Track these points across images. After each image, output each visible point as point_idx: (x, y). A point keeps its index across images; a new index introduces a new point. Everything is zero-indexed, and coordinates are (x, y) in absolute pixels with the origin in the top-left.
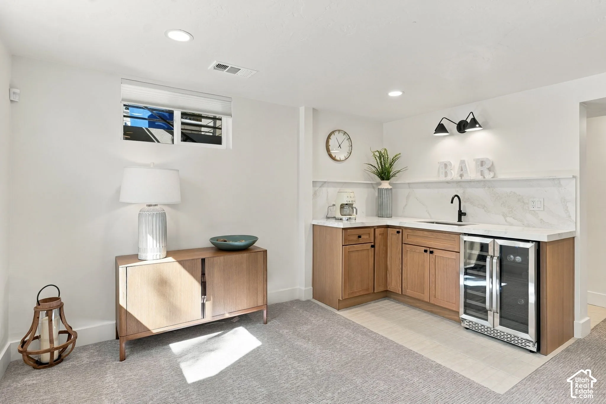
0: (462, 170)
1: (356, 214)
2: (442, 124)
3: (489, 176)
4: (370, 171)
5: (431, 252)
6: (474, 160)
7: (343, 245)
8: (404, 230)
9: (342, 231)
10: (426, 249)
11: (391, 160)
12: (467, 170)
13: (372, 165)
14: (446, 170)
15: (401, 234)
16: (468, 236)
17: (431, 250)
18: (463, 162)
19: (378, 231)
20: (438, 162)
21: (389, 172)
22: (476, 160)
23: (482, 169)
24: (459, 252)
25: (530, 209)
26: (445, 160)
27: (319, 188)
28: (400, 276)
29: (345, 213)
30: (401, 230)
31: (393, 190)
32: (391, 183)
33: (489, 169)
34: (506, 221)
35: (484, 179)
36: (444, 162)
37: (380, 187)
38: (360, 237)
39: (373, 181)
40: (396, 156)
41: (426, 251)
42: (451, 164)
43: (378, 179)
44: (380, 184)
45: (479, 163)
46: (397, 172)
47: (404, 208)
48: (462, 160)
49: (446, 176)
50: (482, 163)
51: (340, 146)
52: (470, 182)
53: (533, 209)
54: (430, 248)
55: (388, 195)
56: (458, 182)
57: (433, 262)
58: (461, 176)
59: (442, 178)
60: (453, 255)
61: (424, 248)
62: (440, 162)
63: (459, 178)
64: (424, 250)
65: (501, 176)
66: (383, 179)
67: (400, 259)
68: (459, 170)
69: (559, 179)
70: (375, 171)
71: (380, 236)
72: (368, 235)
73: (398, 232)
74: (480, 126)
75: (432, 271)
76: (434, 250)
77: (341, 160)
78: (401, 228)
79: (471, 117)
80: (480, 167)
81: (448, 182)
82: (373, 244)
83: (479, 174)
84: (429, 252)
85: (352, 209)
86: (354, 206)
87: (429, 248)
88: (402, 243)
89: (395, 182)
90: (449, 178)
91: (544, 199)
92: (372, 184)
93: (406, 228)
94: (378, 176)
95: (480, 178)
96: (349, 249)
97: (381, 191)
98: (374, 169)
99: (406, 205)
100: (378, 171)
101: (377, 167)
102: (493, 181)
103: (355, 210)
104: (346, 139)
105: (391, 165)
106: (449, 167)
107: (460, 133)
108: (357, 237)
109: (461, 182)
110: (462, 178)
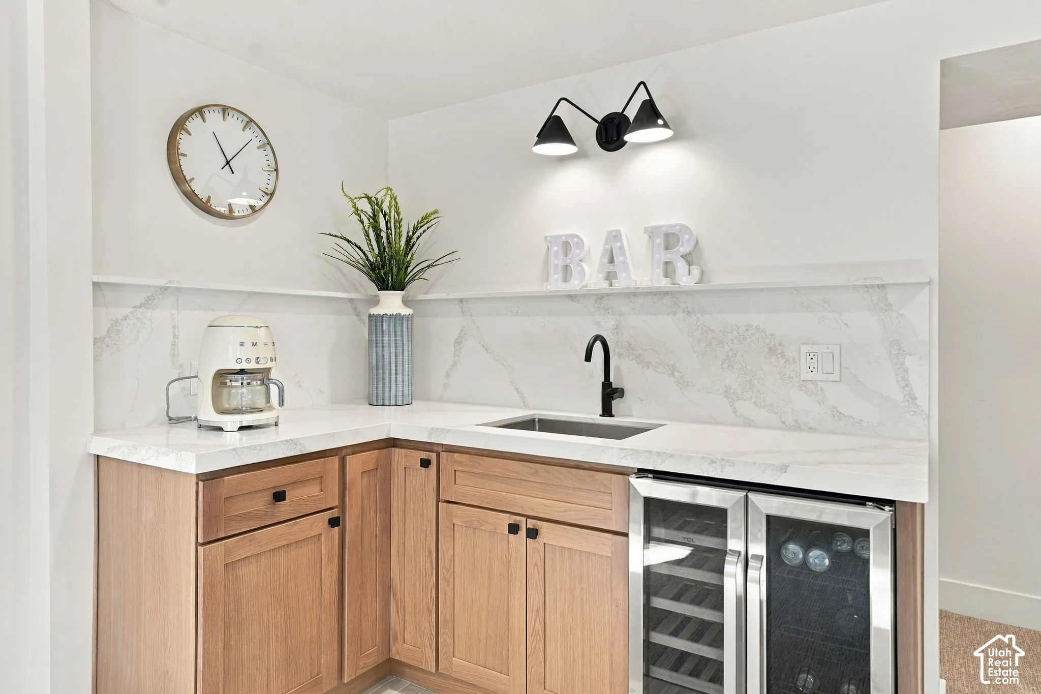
0: (612, 261)
1: (281, 403)
2: (558, 118)
3: (686, 279)
4: (346, 259)
5: (533, 533)
6: (646, 230)
7: (197, 544)
8: (443, 455)
9: (197, 484)
10: (514, 519)
11: (411, 228)
12: (624, 263)
13: (349, 241)
14: (569, 261)
15: (433, 467)
16: (654, 478)
17: (531, 523)
18: (615, 236)
19: (355, 464)
20: (546, 238)
21: (403, 266)
22: (651, 232)
23: (669, 256)
24: (626, 535)
25: (803, 378)
26: (562, 230)
27: (132, 309)
28: (430, 612)
29: (234, 404)
30: (433, 456)
31: (415, 320)
32: (410, 299)
33: (688, 259)
34: (735, 411)
35: (675, 288)
36: (561, 236)
37: (375, 311)
38: (279, 496)
39: (357, 291)
40: (425, 218)
41: (514, 529)
42: (580, 244)
43: (372, 288)
44: (375, 302)
45: (659, 241)
46: (428, 267)
47: (448, 375)
48: (612, 232)
49: (566, 280)
50: (670, 239)
51: (228, 163)
52: (633, 295)
53: (809, 376)
54: (528, 517)
55: (399, 338)
56: (600, 297)
57: (536, 564)
58: (610, 277)
59: (556, 284)
60: (604, 545)
61: (507, 520)
62: (551, 237)
63: (605, 285)
64: (510, 525)
65: (718, 280)
66: (383, 285)
67: (430, 552)
68: (604, 260)
69: (882, 287)
70: (361, 262)
71: (365, 480)
72: (318, 481)
73: (425, 463)
74: (666, 125)
75: (535, 597)
76: (544, 527)
77: (236, 214)
78: (435, 448)
79: (642, 96)
80: (663, 252)
81: (572, 297)
82: (335, 513)
83: (660, 271)
84: (523, 532)
85: (263, 388)
86: (273, 375)
87: (525, 519)
88: (438, 501)
89: (422, 297)
90: (574, 285)
91: (840, 347)
92: (351, 300)
93: (452, 449)
94: (368, 274)
95: (664, 283)
96: (227, 553)
97: (379, 324)
98: (357, 255)
99: (454, 366)
100: (368, 259)
101: (365, 248)
102: (699, 292)
103: (274, 390)
104: (256, 143)
105: (409, 244)
106: (575, 251)
107: (605, 150)
108: (268, 496)
109: (608, 295)
110: (611, 285)
